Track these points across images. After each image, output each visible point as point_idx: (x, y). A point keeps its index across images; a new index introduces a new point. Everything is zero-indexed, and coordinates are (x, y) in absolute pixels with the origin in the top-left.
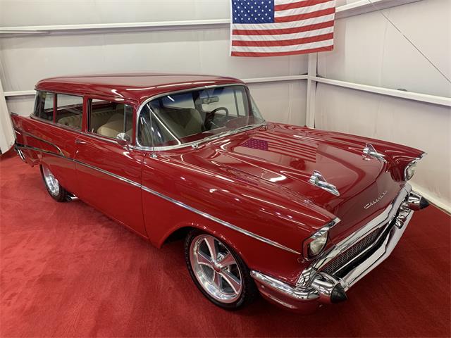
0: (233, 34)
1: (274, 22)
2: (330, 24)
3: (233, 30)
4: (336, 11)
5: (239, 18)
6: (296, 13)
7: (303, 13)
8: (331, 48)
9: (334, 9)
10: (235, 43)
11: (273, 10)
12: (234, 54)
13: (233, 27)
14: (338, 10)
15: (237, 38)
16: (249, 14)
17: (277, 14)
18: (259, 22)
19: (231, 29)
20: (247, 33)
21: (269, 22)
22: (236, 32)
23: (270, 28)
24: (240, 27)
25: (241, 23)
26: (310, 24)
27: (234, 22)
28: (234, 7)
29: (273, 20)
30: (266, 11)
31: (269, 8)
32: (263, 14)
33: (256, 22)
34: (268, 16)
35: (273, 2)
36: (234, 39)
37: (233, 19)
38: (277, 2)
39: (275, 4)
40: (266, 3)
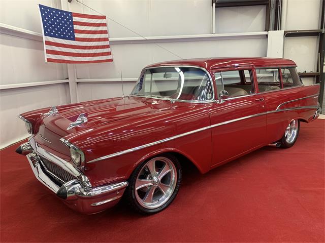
0: (46, 44)
1: (75, 40)
2: (108, 47)
3: (46, 41)
5: (50, 32)
7: (91, 38)
8: (111, 60)
10: (49, 52)
11: (74, 32)
12: (49, 60)
13: (45, 38)
14: (110, 39)
15: (50, 48)
16: (57, 31)
17: (77, 35)
18: (64, 38)
19: (44, 40)
21: (69, 39)
22: (48, 43)
23: (73, 44)
24: (50, 39)
25: (52, 37)
26: (96, 45)
27: (46, 35)
28: (44, 23)
31: (70, 30)
34: (71, 35)
35: (73, 27)
36: (47, 49)
37: (45, 32)
38: (76, 27)
39: (74, 28)
40: (68, 26)
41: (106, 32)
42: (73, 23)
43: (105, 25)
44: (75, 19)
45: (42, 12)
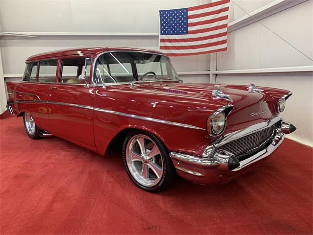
0: (161, 42)
2: (225, 34)
4: (228, 26)
5: (165, 31)
6: (202, 28)
7: (206, 28)
8: (225, 49)
9: (227, 24)
10: (162, 48)
11: (187, 26)
13: (161, 37)
15: (163, 44)
16: (171, 29)
17: (190, 29)
18: (178, 33)
19: (160, 38)
20: (170, 41)
21: (184, 34)
22: (163, 41)
23: (185, 38)
24: (165, 37)
25: (166, 34)
26: (211, 34)
27: (162, 34)
28: (162, 25)
29: (187, 33)
30: (183, 27)
31: (184, 25)
32: (181, 29)
33: (176, 34)
34: (184, 30)
35: (187, 21)
36: (161, 45)
37: (161, 32)
38: (190, 21)
39: (189, 22)
40: (183, 21)
41: (226, 18)
42: (188, 17)
43: (227, 9)
44: (190, 13)
45: (161, 15)
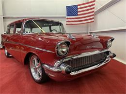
0: (67, 19)
2: (93, 15)
4: (95, 12)
12: (67, 24)
27: (67, 16)
28: (67, 12)
29: (78, 15)
39: (78, 11)
41: (94, 8)
